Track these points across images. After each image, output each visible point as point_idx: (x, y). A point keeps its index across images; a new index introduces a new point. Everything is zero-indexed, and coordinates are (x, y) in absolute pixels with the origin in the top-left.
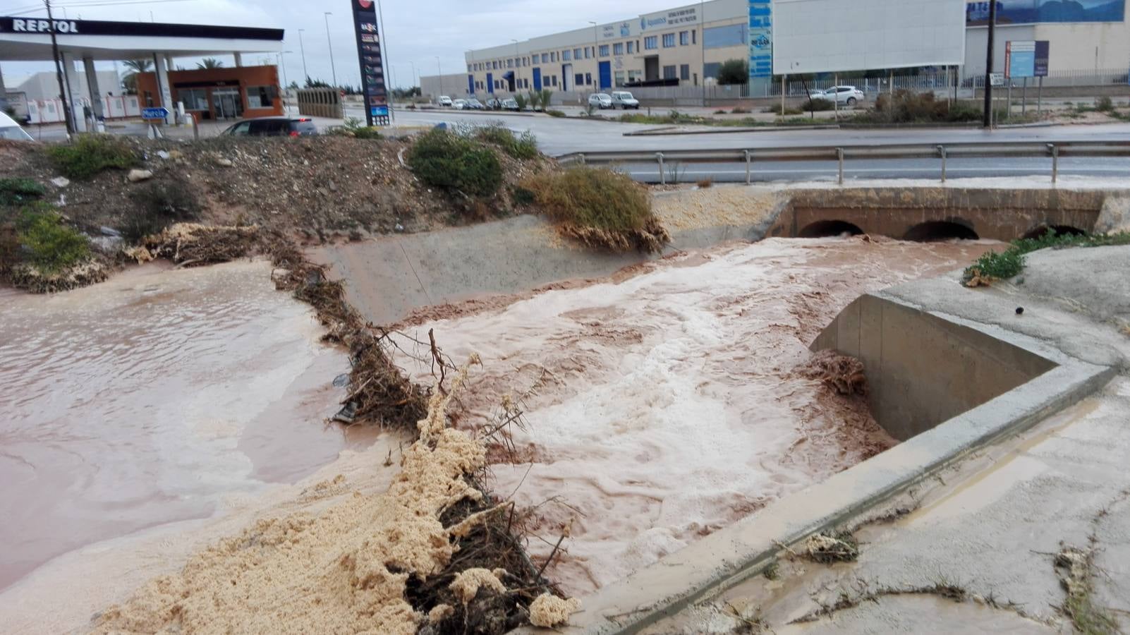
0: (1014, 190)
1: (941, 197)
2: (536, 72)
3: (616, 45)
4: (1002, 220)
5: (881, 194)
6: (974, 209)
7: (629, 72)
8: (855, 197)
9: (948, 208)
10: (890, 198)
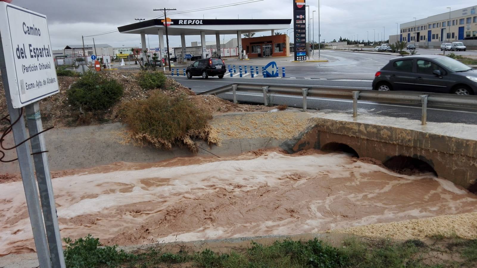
0: (468, 141)
1: (408, 138)
2: (430, 32)
3: (468, 19)
4: (457, 164)
5: (368, 129)
6: (434, 151)
7: (473, 32)
8: (352, 129)
9: (415, 147)
10: (373, 133)
